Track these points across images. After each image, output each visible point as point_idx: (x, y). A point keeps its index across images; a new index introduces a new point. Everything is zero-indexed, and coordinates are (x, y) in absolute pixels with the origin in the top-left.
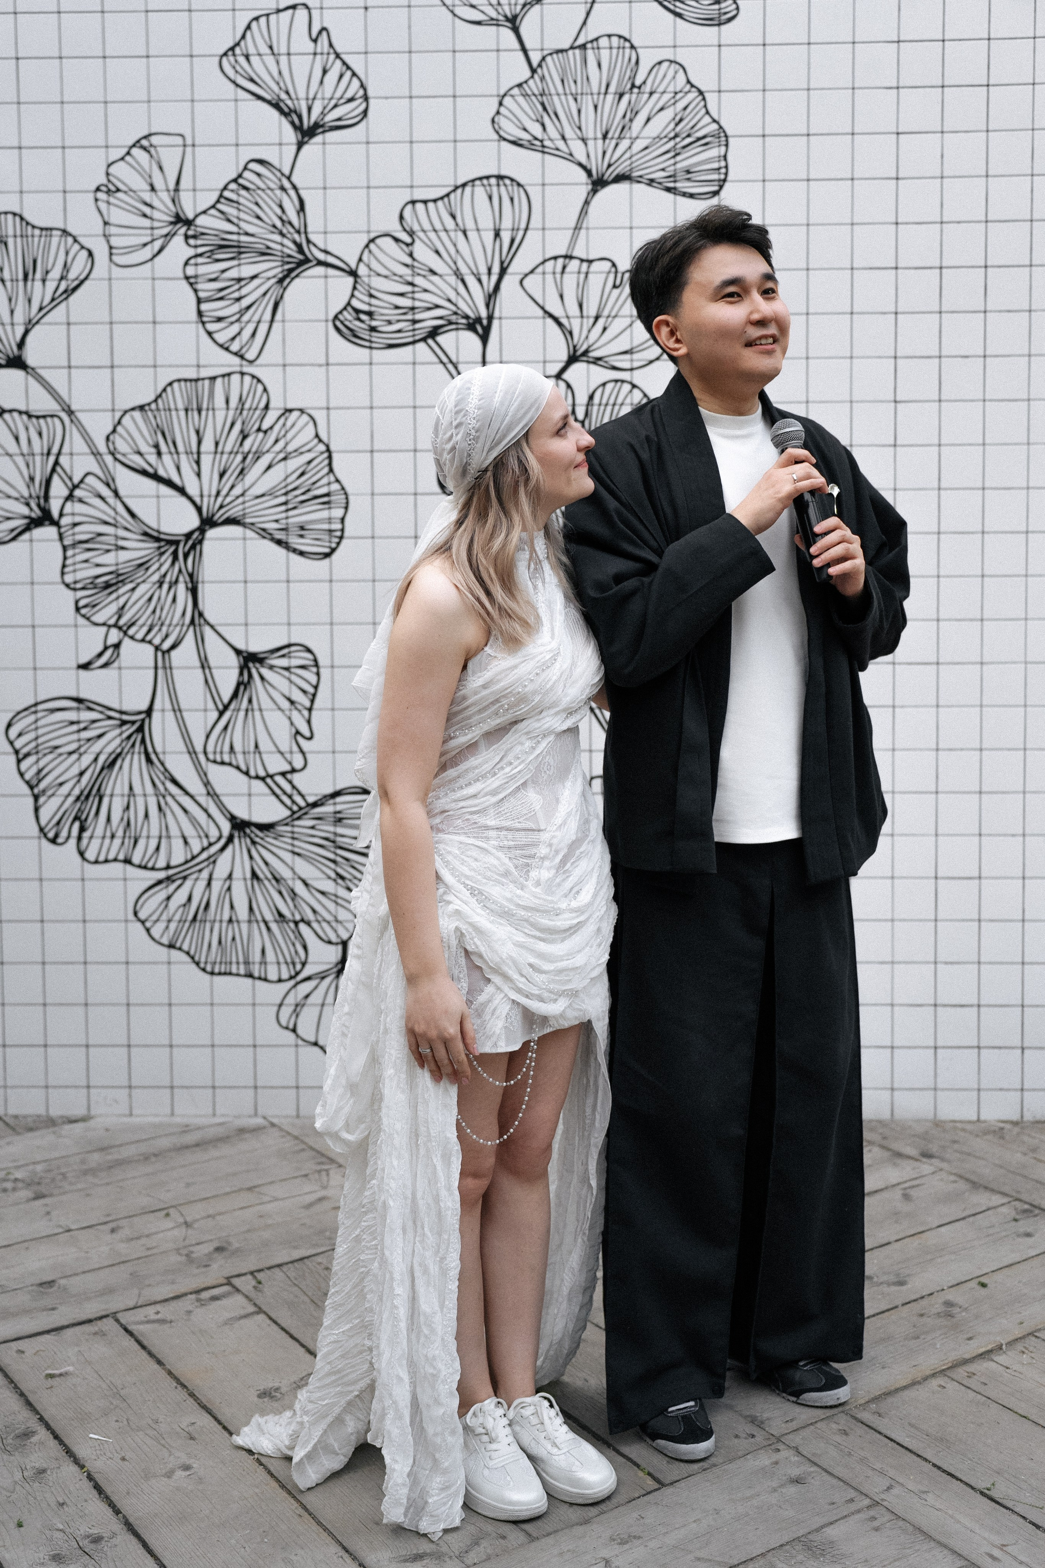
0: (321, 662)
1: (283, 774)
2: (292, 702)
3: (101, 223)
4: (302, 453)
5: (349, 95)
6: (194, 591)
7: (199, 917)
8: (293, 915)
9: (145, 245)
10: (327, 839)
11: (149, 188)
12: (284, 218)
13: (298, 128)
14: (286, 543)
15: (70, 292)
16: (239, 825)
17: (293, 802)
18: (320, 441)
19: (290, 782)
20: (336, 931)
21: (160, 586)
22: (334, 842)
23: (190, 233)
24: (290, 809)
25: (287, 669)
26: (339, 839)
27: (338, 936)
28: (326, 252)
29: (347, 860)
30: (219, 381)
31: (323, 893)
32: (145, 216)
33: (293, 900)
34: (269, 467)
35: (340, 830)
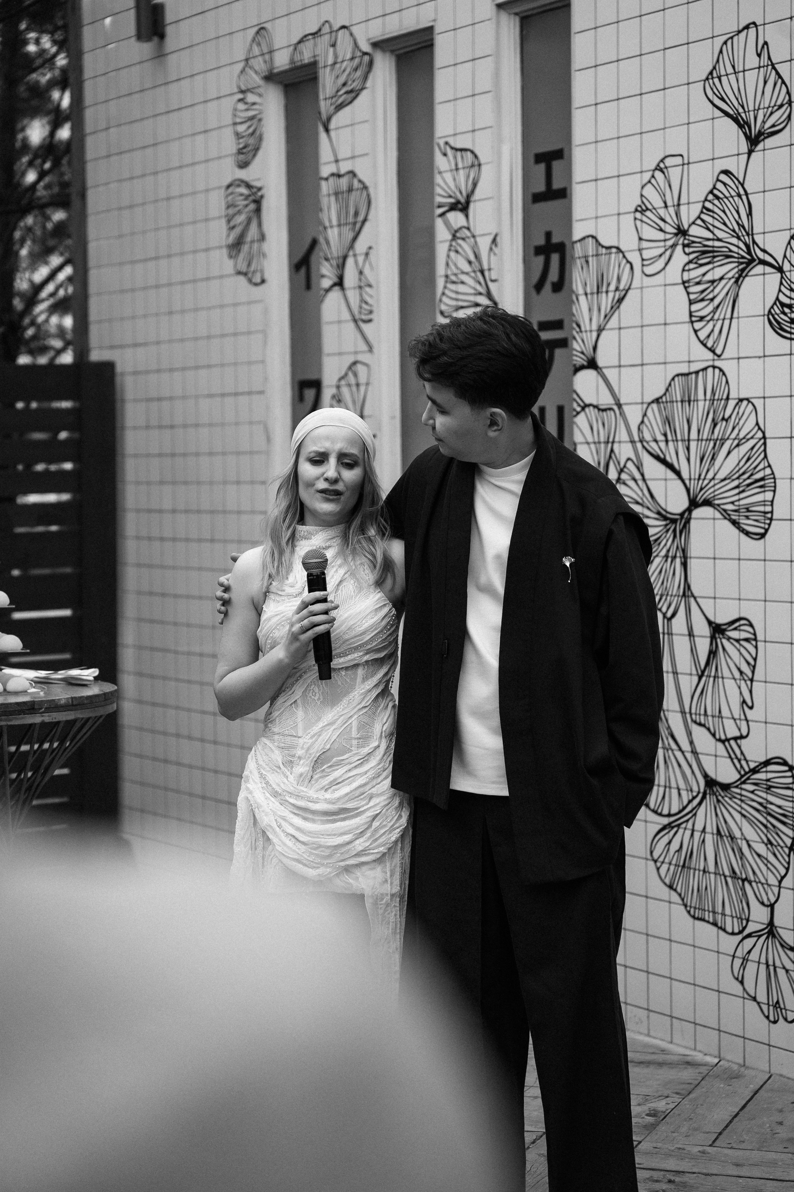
0: (759, 638)
1: (735, 739)
2: (741, 673)
3: (637, 238)
4: (748, 440)
5: (779, 103)
6: (685, 565)
7: (686, 865)
8: (741, 874)
9: (661, 256)
10: (761, 804)
11: (663, 205)
12: (740, 222)
13: (748, 137)
14: (738, 523)
15: (620, 300)
16: (711, 783)
17: (742, 766)
18: (759, 428)
19: (739, 747)
20: (767, 894)
21: (666, 561)
22: (765, 808)
23: (686, 242)
24: (739, 772)
25: (738, 641)
26: (769, 806)
27: (768, 899)
28: (764, 251)
29: (774, 826)
30: (701, 373)
31: (759, 856)
32: (661, 230)
33: (741, 858)
34: (729, 453)
35: (771, 798)
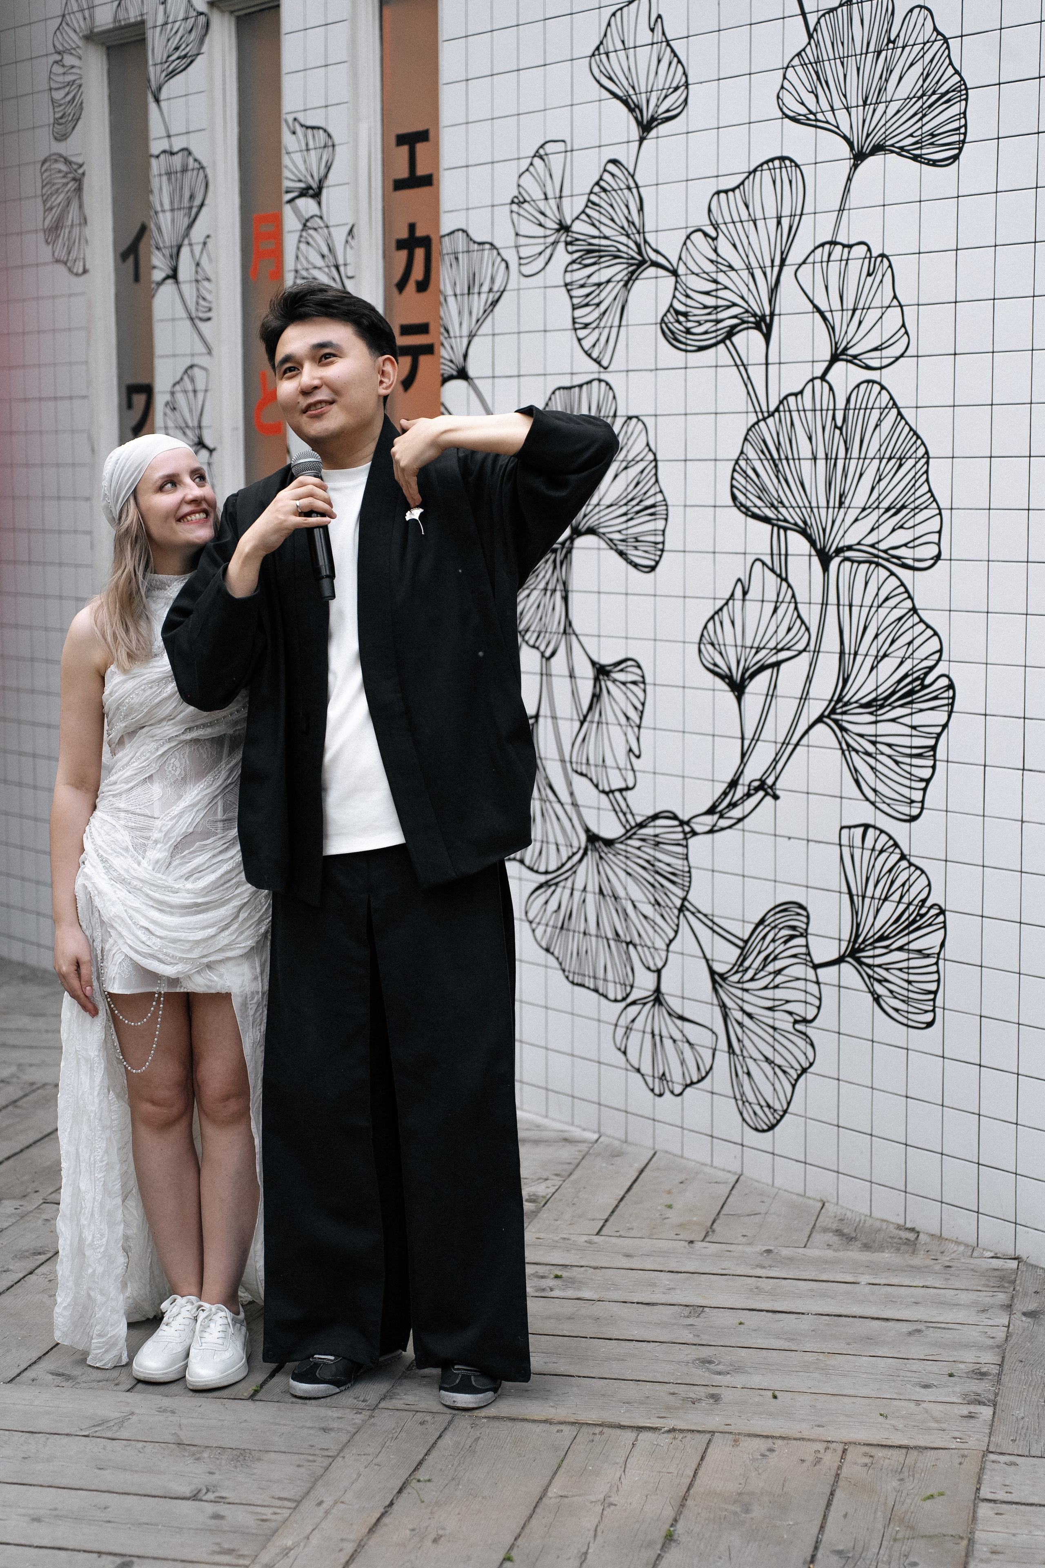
0: (647, 680)
1: (621, 790)
2: (628, 718)
3: (513, 234)
4: (638, 462)
5: (674, 85)
6: (565, 599)
7: (565, 926)
8: (625, 936)
9: (540, 254)
10: (648, 861)
11: (543, 197)
12: (630, 219)
13: (639, 123)
14: (626, 554)
15: (495, 303)
16: (593, 838)
17: (627, 821)
18: (650, 450)
19: (625, 799)
20: (653, 958)
21: (545, 594)
22: (653, 865)
23: (569, 239)
24: (625, 827)
25: (624, 683)
26: (657, 864)
27: (655, 964)
28: (656, 251)
29: (662, 886)
30: (585, 387)
31: (645, 917)
32: (541, 225)
33: (626, 920)
34: (616, 476)
35: (659, 855)
